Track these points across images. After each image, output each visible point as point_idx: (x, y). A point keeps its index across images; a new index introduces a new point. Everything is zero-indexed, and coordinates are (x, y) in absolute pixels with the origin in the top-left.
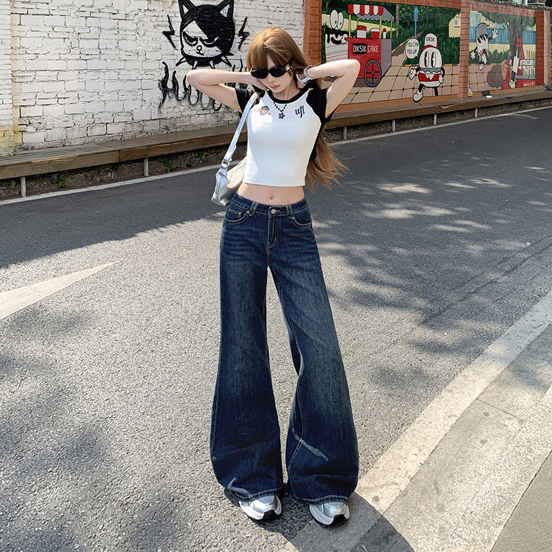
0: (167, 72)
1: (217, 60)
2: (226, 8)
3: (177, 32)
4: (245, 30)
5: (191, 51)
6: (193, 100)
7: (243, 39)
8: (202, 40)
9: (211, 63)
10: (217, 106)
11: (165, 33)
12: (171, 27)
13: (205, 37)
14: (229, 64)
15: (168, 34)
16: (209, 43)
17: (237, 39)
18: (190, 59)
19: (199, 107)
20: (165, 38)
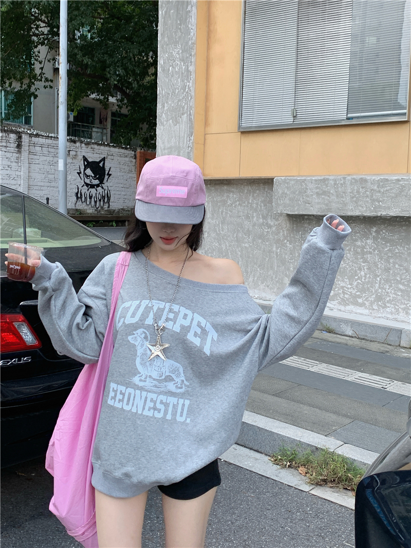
0: (78, 190)
1: (98, 186)
2: (102, 163)
3: (82, 173)
4: (110, 173)
5: (88, 181)
7: (109, 177)
8: (92, 177)
9: (95, 187)
10: (97, 207)
11: (78, 173)
12: (80, 170)
13: (93, 175)
14: (103, 188)
16: (95, 178)
17: (106, 177)
18: (87, 185)
19: (90, 206)
20: (78, 175)
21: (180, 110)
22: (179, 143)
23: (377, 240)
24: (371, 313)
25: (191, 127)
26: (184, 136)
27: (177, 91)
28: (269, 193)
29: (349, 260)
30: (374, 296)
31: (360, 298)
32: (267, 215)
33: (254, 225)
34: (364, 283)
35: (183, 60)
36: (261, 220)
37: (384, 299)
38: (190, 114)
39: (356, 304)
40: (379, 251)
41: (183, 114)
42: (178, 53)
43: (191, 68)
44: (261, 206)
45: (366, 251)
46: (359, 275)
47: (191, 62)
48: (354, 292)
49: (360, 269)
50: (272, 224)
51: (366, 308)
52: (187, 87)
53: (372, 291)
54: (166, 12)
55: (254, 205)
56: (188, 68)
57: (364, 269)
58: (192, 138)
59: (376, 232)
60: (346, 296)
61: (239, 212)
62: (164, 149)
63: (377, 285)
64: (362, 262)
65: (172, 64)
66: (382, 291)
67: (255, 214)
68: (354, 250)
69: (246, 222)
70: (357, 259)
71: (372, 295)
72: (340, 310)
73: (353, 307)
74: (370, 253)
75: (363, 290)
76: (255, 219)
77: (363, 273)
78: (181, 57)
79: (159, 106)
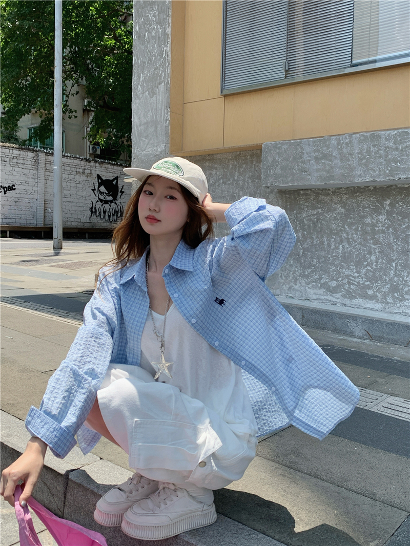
0: (93, 204)
1: (111, 202)
2: (115, 181)
3: (97, 190)
4: (123, 190)
5: (102, 197)
6: (102, 217)
7: (122, 194)
8: (105, 193)
9: (109, 203)
10: (111, 220)
12: (94, 187)
14: (116, 204)
15: (93, 190)
16: (108, 195)
17: (119, 194)
18: (101, 201)
19: (104, 220)
20: (92, 192)
21: (157, 79)
22: (156, 116)
23: (391, 216)
24: (384, 308)
25: (169, 97)
26: (162, 108)
27: (154, 58)
28: (258, 166)
29: (356, 242)
30: (388, 286)
31: (369, 289)
34: (375, 270)
35: (160, 23)
37: (402, 289)
38: (168, 83)
39: (365, 296)
40: (395, 229)
41: (160, 84)
42: (154, 16)
43: (169, 31)
44: (248, 183)
45: (379, 230)
46: (369, 260)
47: (169, 24)
48: (362, 282)
49: (370, 253)
51: (378, 301)
52: (164, 52)
53: (386, 280)
55: (241, 183)
56: (165, 31)
57: (375, 253)
59: (389, 205)
60: (352, 287)
61: (222, 191)
62: (140, 125)
63: (392, 272)
64: (372, 244)
65: (148, 29)
66: (398, 280)
68: (362, 230)
70: (365, 240)
71: (385, 285)
72: (345, 305)
73: (361, 300)
74: (383, 232)
75: (373, 279)
77: (373, 258)
78: (157, 20)
79: (134, 77)
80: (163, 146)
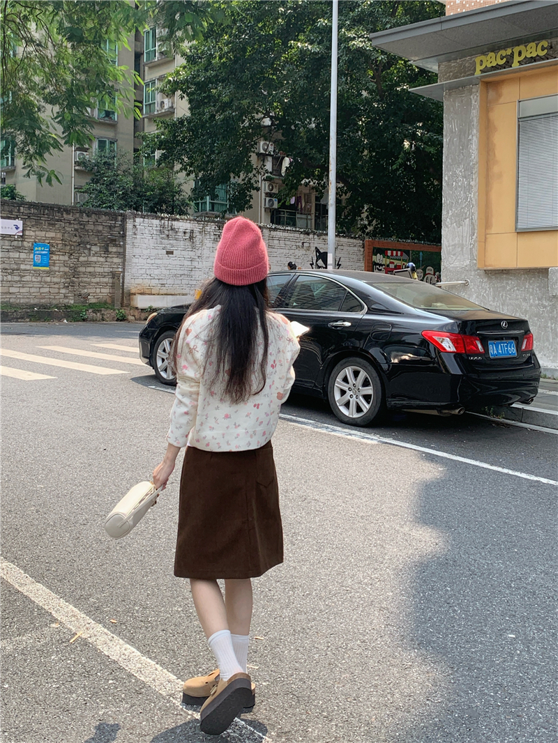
21: (462, 216)
22: (462, 241)
25: (473, 229)
26: (467, 236)
27: (460, 200)
28: (545, 280)
32: (542, 297)
33: (531, 306)
35: (465, 177)
36: (537, 302)
38: (472, 219)
41: (465, 219)
42: (461, 171)
43: (472, 183)
44: (536, 291)
47: (472, 178)
50: (547, 304)
52: (469, 198)
54: (450, 140)
55: (531, 290)
56: (469, 183)
58: (474, 237)
61: (517, 295)
62: (449, 246)
65: (455, 180)
67: (531, 297)
69: (523, 304)
76: (531, 301)
78: (463, 175)
79: (444, 212)
80: (468, 262)
